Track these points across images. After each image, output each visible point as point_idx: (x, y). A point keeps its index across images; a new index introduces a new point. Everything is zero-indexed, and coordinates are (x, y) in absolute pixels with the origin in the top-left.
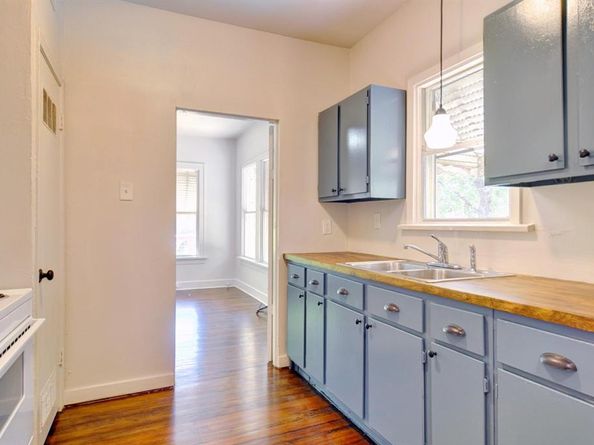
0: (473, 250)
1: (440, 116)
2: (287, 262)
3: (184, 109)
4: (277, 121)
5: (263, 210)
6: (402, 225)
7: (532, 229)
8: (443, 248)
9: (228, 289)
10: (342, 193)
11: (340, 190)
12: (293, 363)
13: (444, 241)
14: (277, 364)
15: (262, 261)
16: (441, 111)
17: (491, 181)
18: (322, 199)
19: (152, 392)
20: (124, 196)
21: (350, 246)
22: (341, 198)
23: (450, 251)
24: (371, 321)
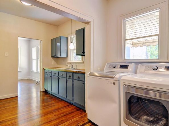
0: (76, 65)
1: (72, 44)
2: (44, 69)
3: (20, 37)
4: (42, 40)
5: (38, 59)
6: (67, 62)
7: (83, 62)
8: (72, 65)
9: (28, 79)
10: (56, 56)
11: (55, 55)
12: (45, 90)
13: (72, 64)
14: (42, 91)
15: (38, 71)
16: (72, 43)
17: (77, 55)
18: (52, 57)
19: (13, 97)
20: (6, 55)
21: (58, 66)
22: (55, 57)
23: (73, 66)
24: (59, 78)
